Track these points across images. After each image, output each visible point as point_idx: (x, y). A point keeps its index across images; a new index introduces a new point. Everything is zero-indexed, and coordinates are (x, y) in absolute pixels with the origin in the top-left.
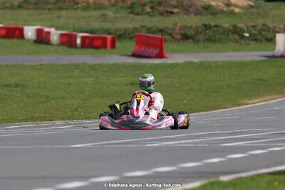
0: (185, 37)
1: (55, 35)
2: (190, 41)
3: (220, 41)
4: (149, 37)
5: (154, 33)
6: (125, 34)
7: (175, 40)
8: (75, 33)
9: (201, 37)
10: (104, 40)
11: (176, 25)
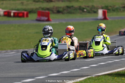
1: (2, 12)
2: (61, 14)
3: (74, 13)
5: (45, 10)
6: (32, 11)
7: (54, 13)
9: (65, 12)
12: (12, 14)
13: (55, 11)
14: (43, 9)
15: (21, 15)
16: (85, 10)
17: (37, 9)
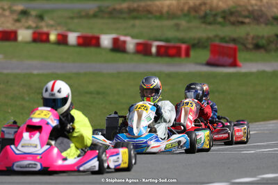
0: (257, 47)
1: (131, 44)
2: (262, 51)
4: (223, 47)
5: (226, 42)
6: (198, 43)
7: (247, 49)
8: (150, 42)
9: (273, 46)
10: (179, 49)
11: (248, 34)
12: (154, 50)
13: (250, 46)
14: (222, 39)
15: (172, 51)
17: (208, 39)
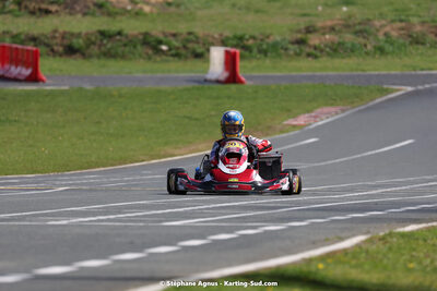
0: (71, 51)
3: (123, 57)
4: (16, 50)
5: (22, 43)
7: (55, 53)
9: (94, 50)
11: (56, 31)
13: (59, 49)
14: (15, 37)
16: (164, 48)
